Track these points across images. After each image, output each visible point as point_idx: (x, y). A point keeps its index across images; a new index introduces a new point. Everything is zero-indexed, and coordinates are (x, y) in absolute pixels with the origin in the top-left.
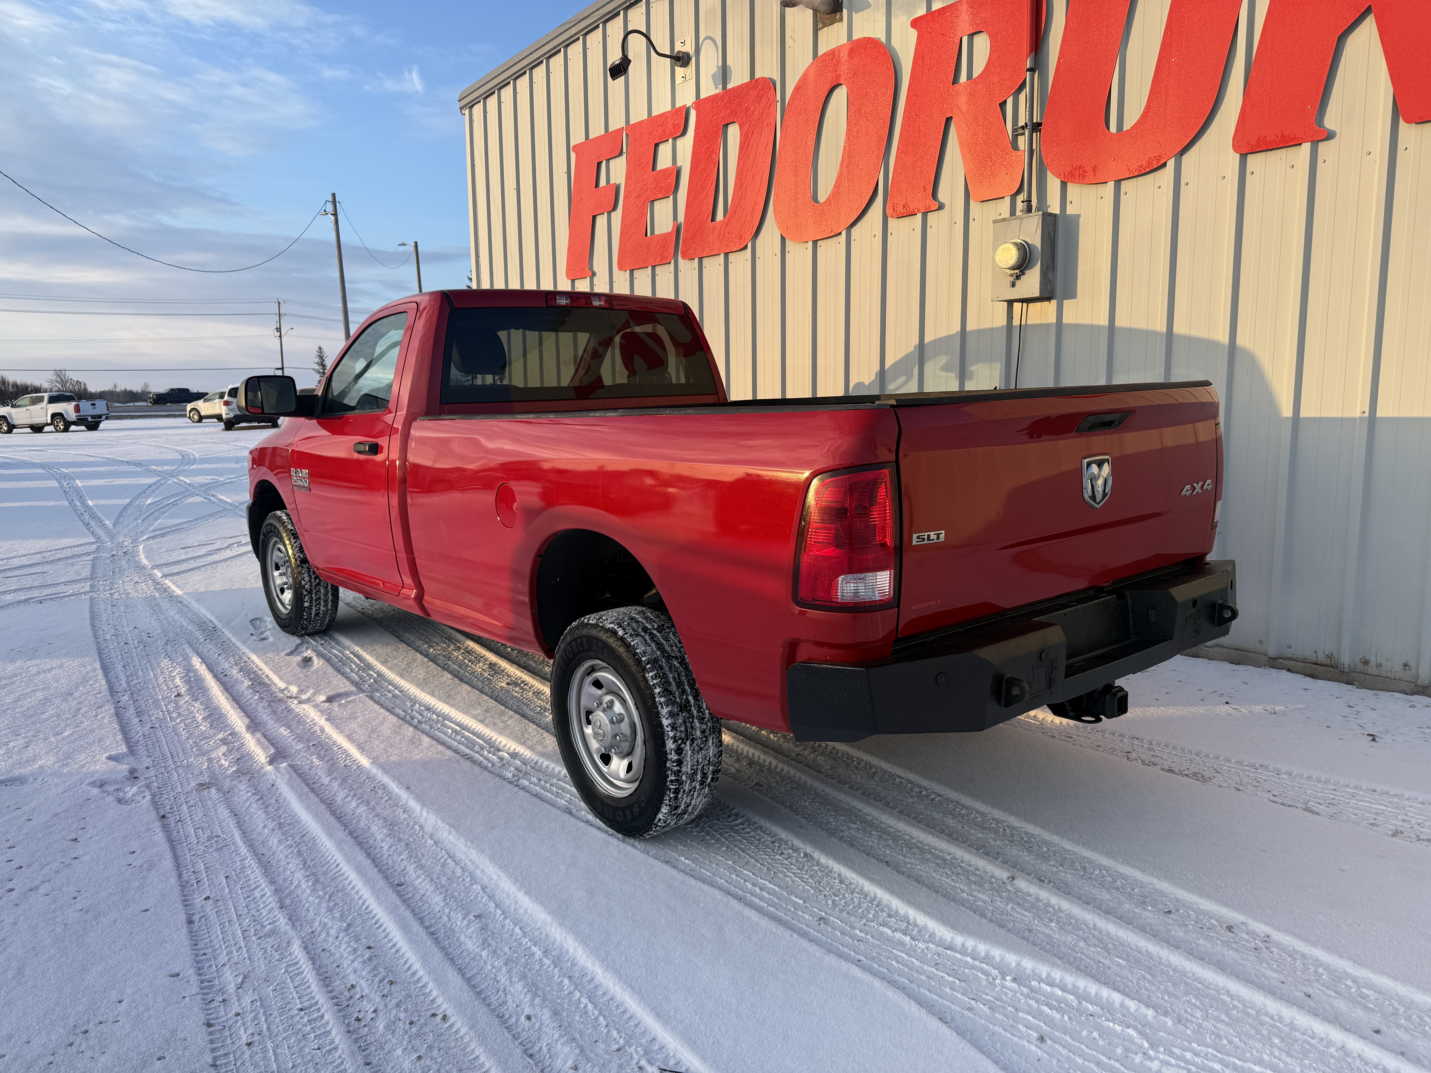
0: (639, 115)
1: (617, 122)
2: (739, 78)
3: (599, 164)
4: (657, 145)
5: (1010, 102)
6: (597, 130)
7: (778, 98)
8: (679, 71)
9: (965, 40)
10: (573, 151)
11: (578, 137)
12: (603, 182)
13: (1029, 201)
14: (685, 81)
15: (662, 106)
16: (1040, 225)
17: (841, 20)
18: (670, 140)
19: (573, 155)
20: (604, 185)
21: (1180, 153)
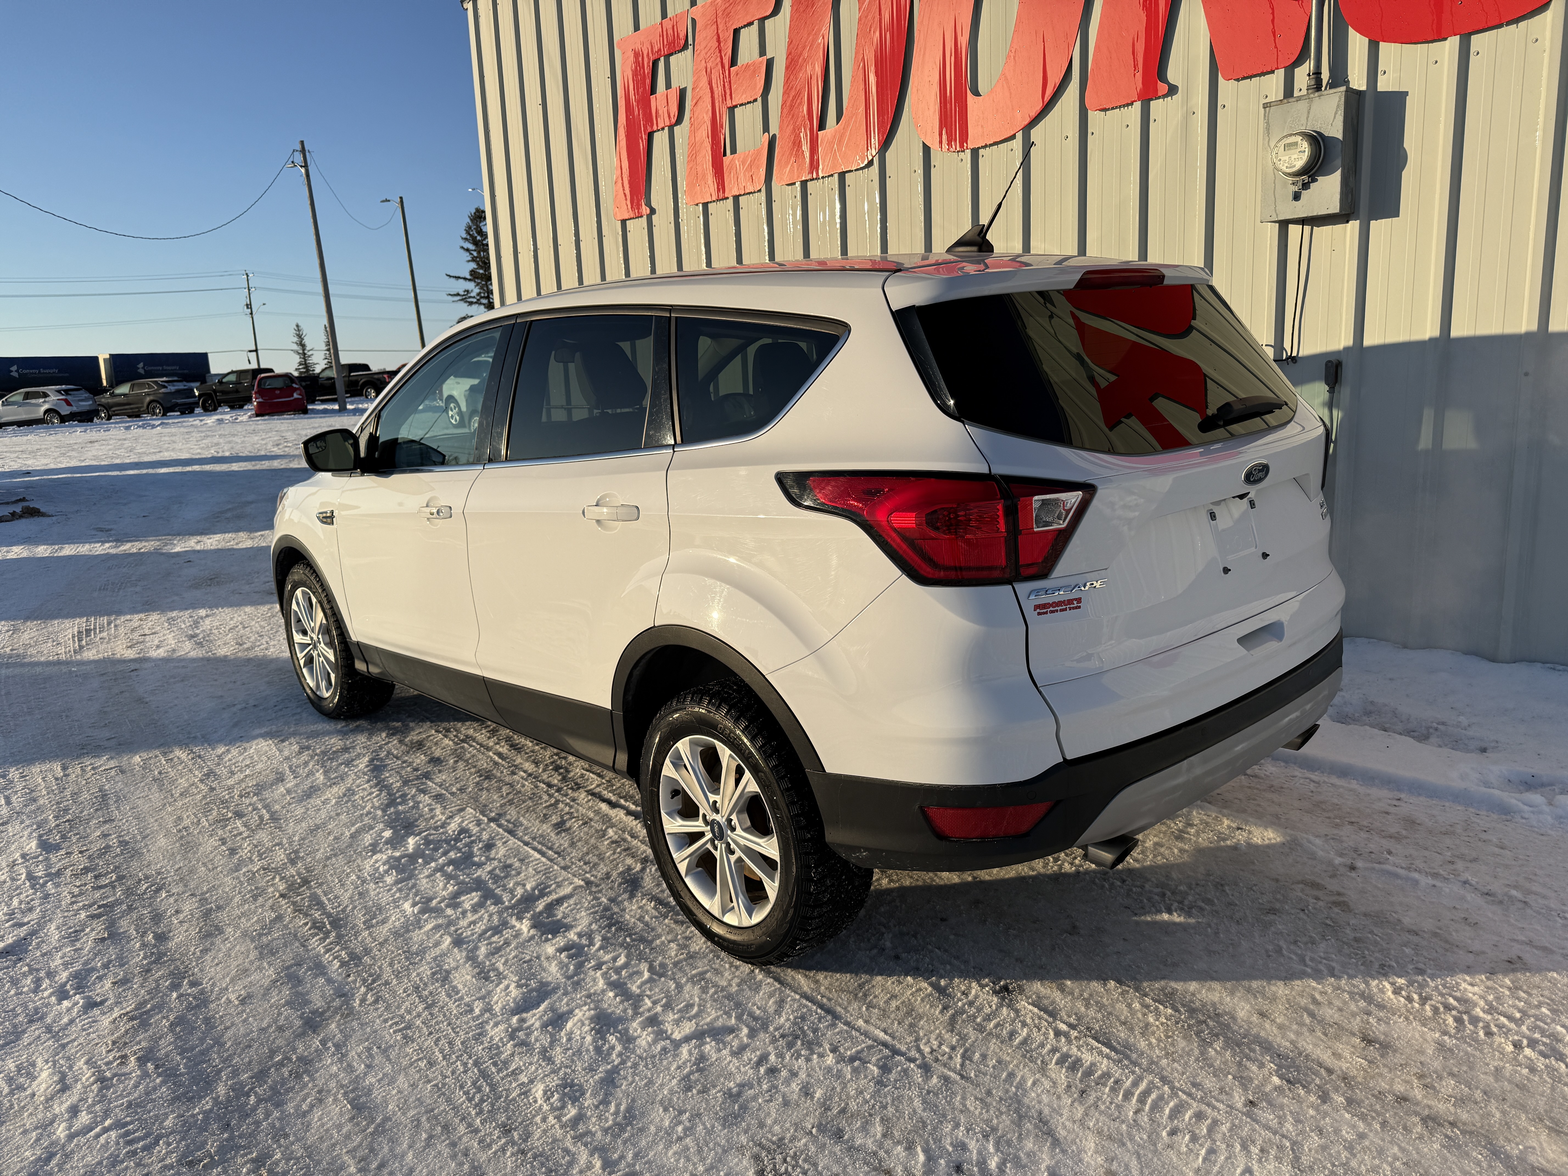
1: (678, 4)
3: (655, 64)
4: (736, 33)
6: (650, 17)
10: (619, 47)
11: (624, 29)
12: (661, 86)
13: (1318, 73)
16: (1340, 107)
18: (756, 23)
19: (618, 53)
20: (664, 90)
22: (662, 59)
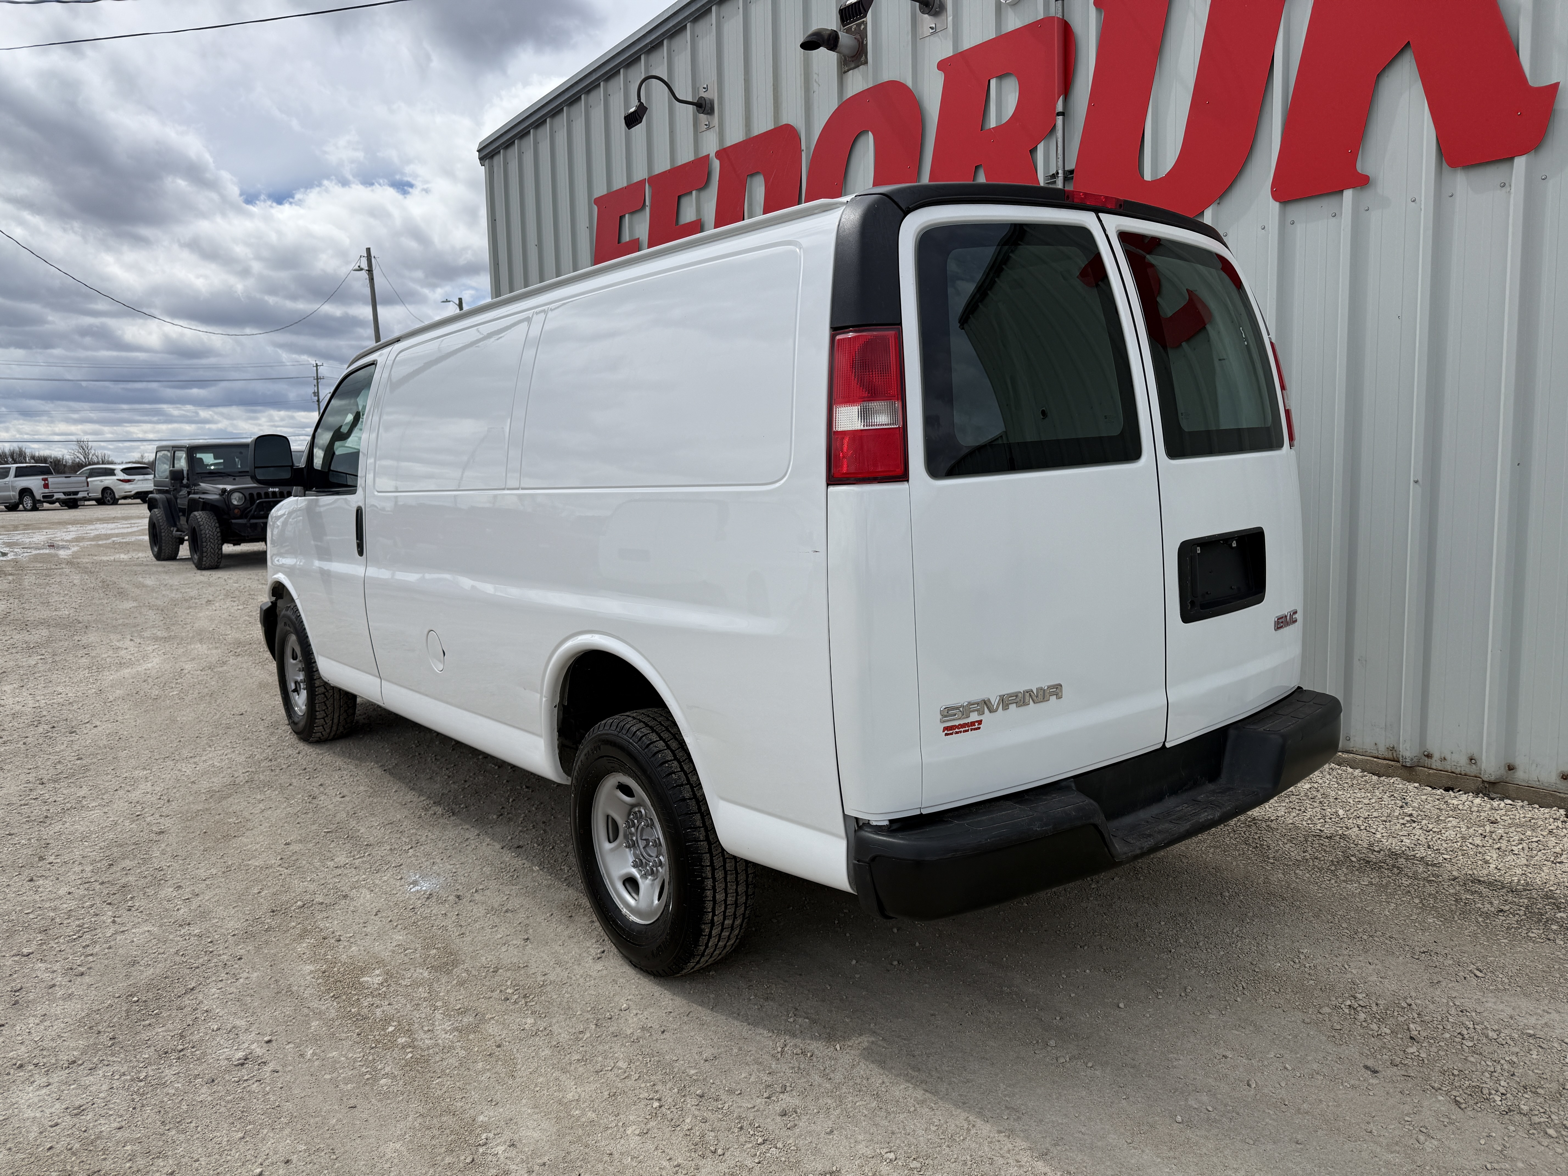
0: (662, 165)
1: (640, 174)
2: (763, 124)
3: (621, 218)
4: (679, 197)
5: (1041, 148)
6: (620, 182)
7: (803, 147)
8: (703, 117)
9: (993, 82)
10: (595, 204)
11: (600, 190)
14: (708, 129)
15: (685, 156)
17: (866, 62)
18: (694, 193)
19: (596, 208)
20: (628, 240)
21: (1218, 201)
22: (627, 216)
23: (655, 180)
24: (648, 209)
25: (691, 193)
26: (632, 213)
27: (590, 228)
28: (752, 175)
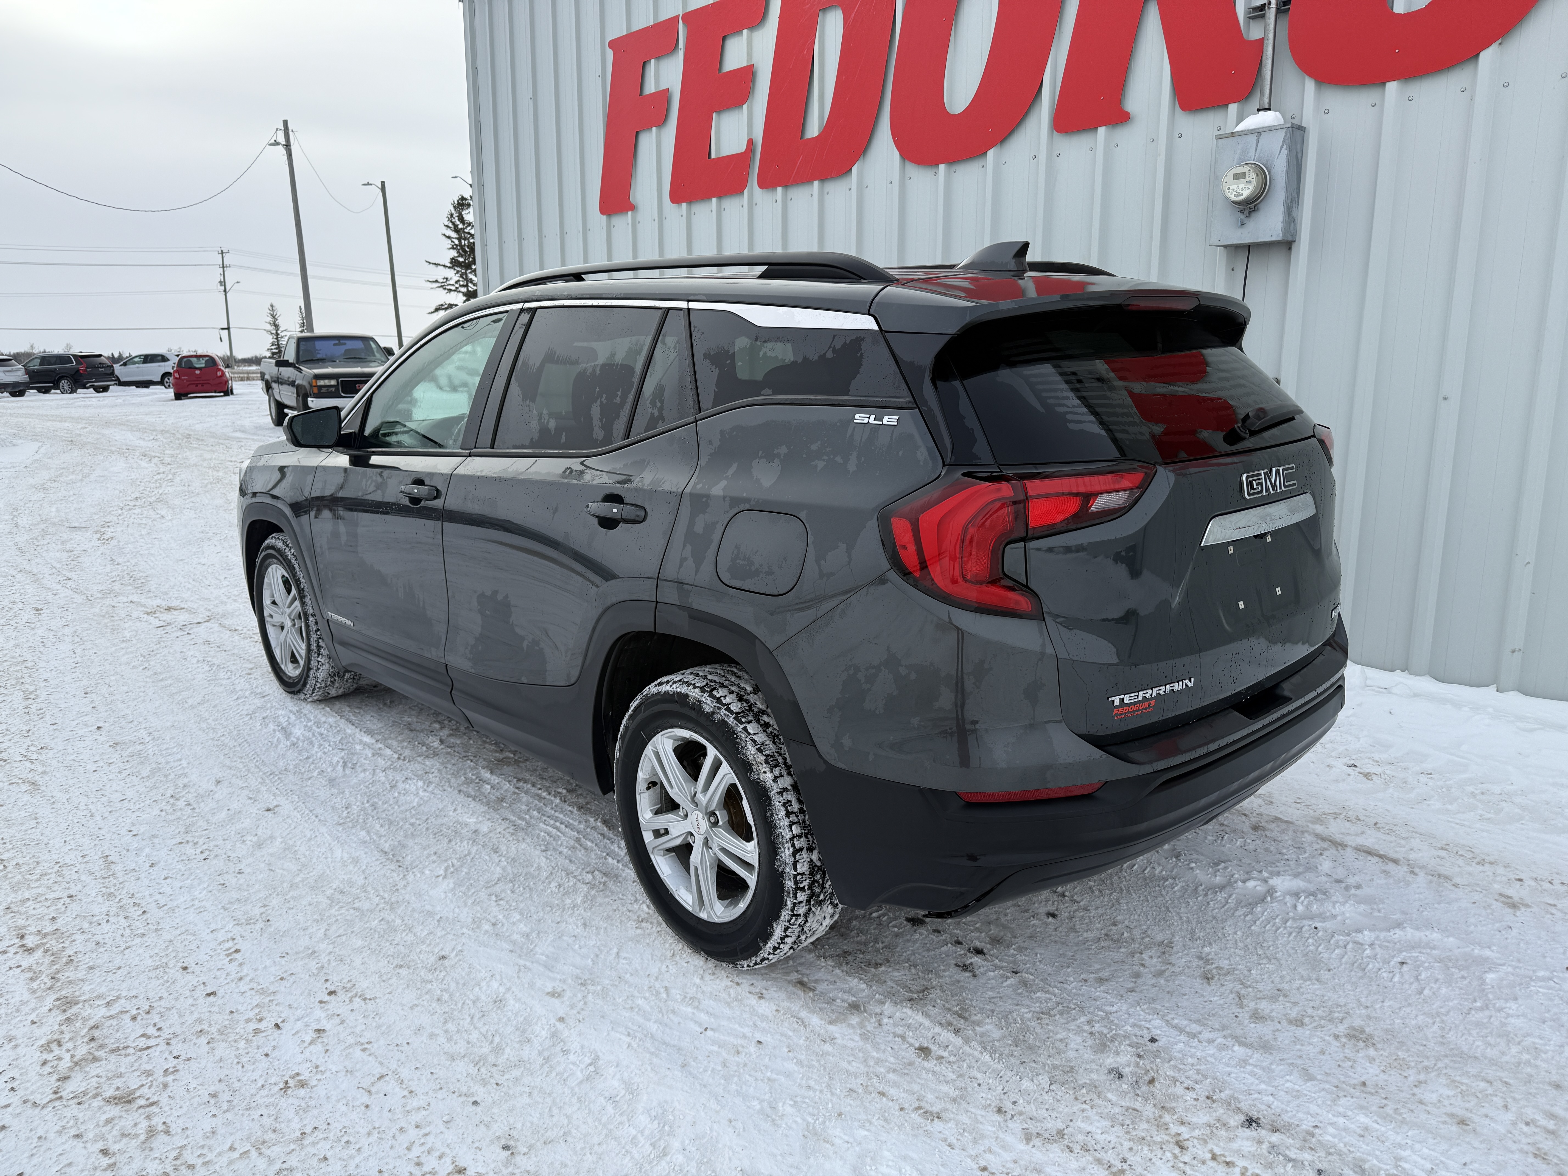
1: (671, 8)
3: (644, 63)
4: (724, 38)
6: (643, 20)
10: (610, 47)
11: (617, 30)
12: (650, 88)
13: (1266, 109)
16: (1287, 141)
18: (745, 32)
19: (610, 53)
20: (653, 91)
21: (1500, 41)
22: (653, 61)
23: (690, 17)
24: (681, 54)
25: (739, 31)
26: (658, 58)
27: (603, 76)
28: (824, 10)
